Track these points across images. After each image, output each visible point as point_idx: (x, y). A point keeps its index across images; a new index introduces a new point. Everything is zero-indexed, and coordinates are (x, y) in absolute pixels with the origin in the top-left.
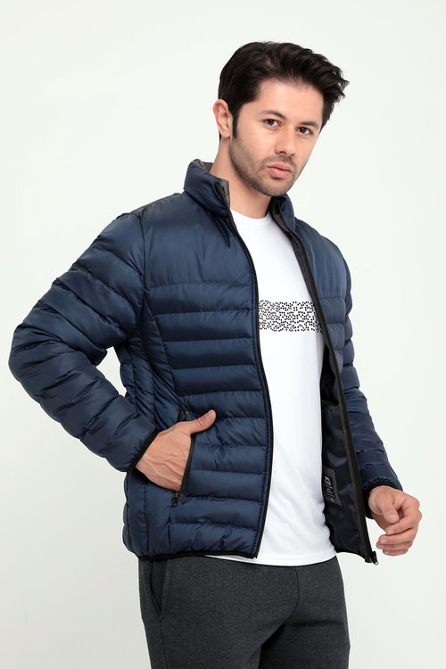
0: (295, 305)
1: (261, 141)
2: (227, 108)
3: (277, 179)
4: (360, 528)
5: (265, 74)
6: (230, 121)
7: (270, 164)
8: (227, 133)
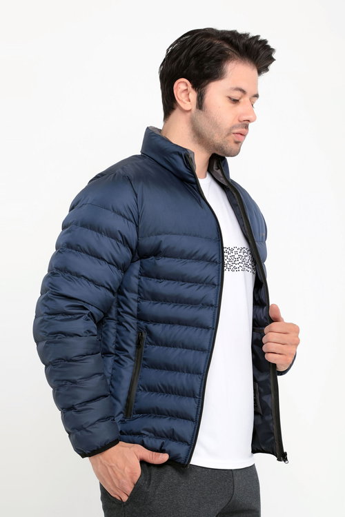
0: (236, 250)
2: (190, 85)
3: (238, 143)
4: (275, 432)
6: (192, 96)
7: (236, 131)
8: (188, 106)
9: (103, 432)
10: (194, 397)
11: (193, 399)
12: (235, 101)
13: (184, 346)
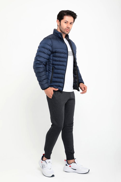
1: (64, 26)
3: (67, 31)
5: (65, 15)
6: (59, 23)
7: (66, 29)
8: (59, 25)
9: (46, 85)
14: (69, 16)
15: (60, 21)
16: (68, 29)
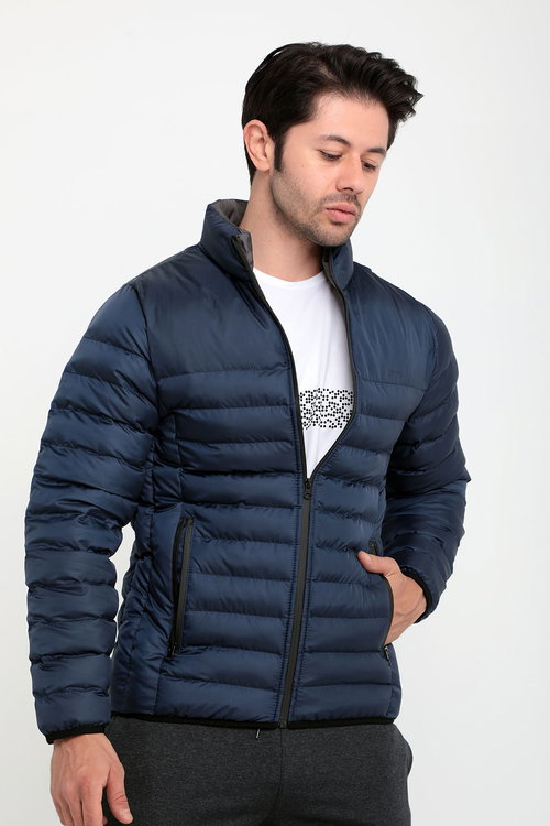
1: (312, 175)
2: (265, 131)
3: (338, 224)
5: (320, 86)
6: (270, 148)
7: (330, 205)
8: (264, 164)
10: (281, 616)
11: (279, 620)
12: (332, 158)
13: (256, 538)
14: (363, 95)
15: (277, 132)
16: (344, 204)
